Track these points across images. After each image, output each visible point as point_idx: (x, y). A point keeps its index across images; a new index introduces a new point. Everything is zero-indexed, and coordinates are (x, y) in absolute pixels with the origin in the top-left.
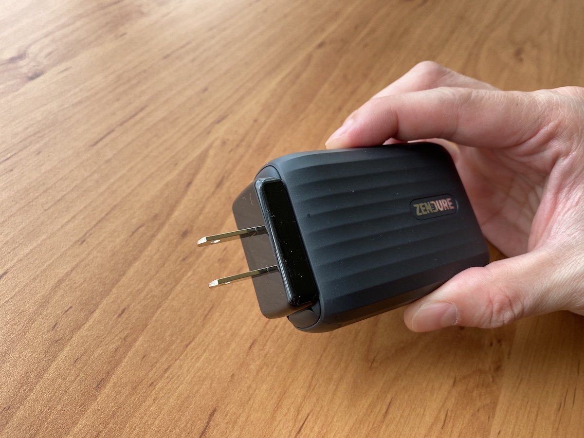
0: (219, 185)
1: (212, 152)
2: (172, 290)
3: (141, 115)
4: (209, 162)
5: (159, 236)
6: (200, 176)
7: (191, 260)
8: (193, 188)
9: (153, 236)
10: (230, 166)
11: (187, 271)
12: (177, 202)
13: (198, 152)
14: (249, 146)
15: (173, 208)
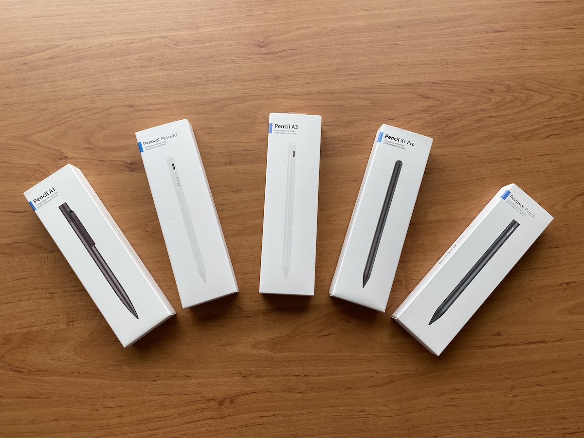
0: (51, 58)
1: (62, 47)
2: (6, 74)
3: (58, 17)
4: (57, 49)
5: (18, 59)
6: (49, 51)
7: (18, 71)
8: (43, 53)
9: (17, 57)
10: (62, 55)
11: (14, 74)
12: (34, 54)
13: (59, 43)
14: (76, 54)
15: (31, 54)
